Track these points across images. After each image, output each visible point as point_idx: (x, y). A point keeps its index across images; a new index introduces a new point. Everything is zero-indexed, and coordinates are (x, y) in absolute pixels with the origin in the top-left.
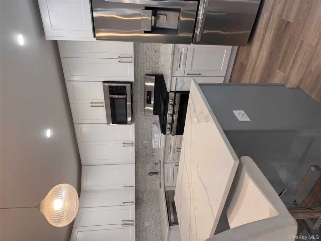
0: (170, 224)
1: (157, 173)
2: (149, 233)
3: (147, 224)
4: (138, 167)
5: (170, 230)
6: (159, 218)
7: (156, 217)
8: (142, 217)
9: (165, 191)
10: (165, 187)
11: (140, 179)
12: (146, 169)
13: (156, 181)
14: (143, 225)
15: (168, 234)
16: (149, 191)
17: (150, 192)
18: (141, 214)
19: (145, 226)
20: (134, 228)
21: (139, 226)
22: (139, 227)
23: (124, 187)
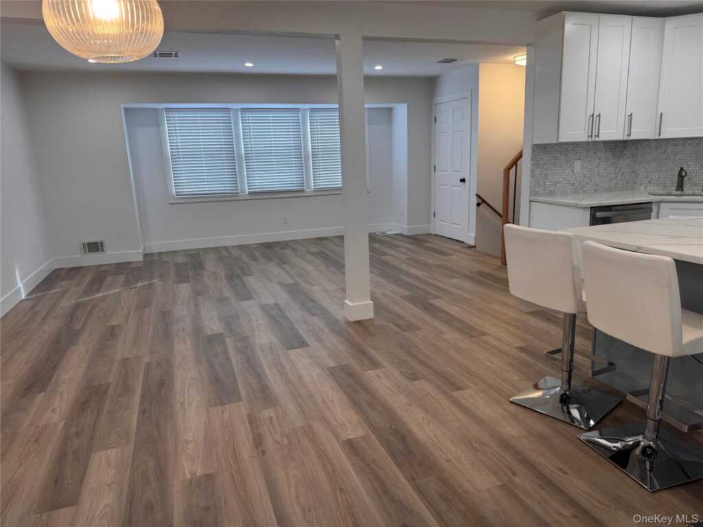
0: (594, 209)
1: (680, 186)
2: (562, 169)
3: (578, 165)
4: (698, 145)
5: (584, 208)
6: (584, 189)
7: (587, 183)
8: (589, 156)
9: (651, 203)
10: (659, 203)
11: (665, 151)
12: (690, 163)
13: (657, 185)
14: (577, 158)
15: (576, 204)
16: (635, 170)
18: (595, 153)
19: (574, 162)
20: (585, 139)
22: (574, 149)
23: (662, 114)
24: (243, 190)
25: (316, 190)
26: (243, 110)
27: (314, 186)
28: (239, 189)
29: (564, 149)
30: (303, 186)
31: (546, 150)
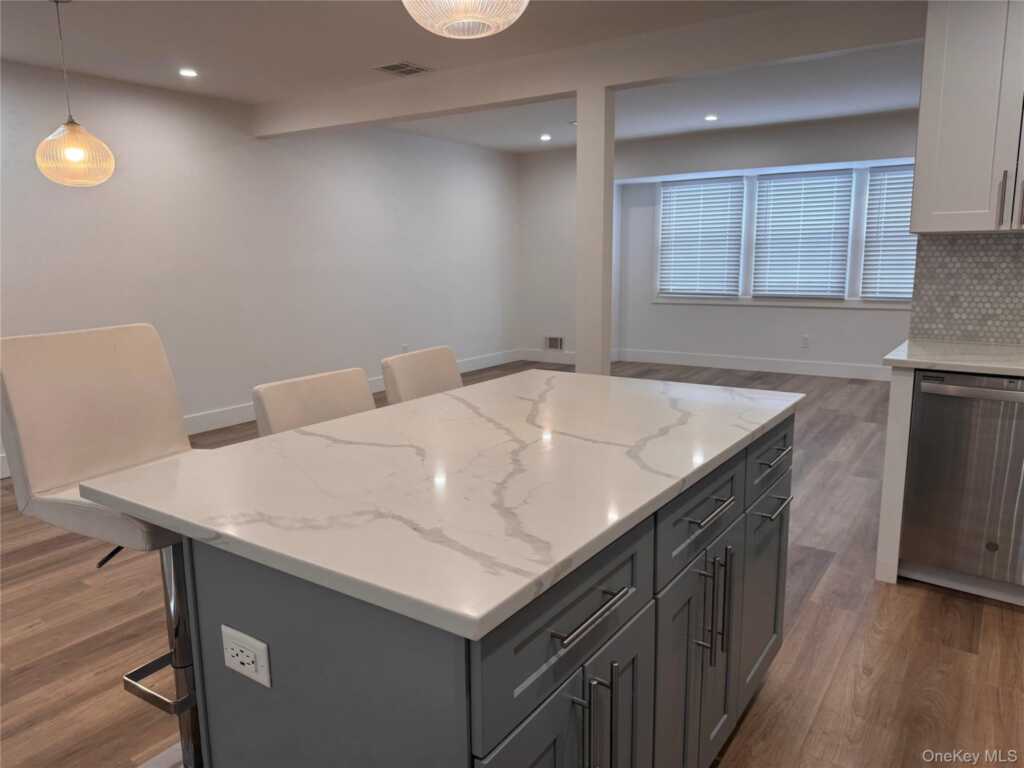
2: (1001, 288)
24: (746, 292)
25: (866, 301)
26: (762, 177)
27: (863, 293)
28: (740, 290)
29: (1010, 247)
30: (843, 292)
31: (956, 248)
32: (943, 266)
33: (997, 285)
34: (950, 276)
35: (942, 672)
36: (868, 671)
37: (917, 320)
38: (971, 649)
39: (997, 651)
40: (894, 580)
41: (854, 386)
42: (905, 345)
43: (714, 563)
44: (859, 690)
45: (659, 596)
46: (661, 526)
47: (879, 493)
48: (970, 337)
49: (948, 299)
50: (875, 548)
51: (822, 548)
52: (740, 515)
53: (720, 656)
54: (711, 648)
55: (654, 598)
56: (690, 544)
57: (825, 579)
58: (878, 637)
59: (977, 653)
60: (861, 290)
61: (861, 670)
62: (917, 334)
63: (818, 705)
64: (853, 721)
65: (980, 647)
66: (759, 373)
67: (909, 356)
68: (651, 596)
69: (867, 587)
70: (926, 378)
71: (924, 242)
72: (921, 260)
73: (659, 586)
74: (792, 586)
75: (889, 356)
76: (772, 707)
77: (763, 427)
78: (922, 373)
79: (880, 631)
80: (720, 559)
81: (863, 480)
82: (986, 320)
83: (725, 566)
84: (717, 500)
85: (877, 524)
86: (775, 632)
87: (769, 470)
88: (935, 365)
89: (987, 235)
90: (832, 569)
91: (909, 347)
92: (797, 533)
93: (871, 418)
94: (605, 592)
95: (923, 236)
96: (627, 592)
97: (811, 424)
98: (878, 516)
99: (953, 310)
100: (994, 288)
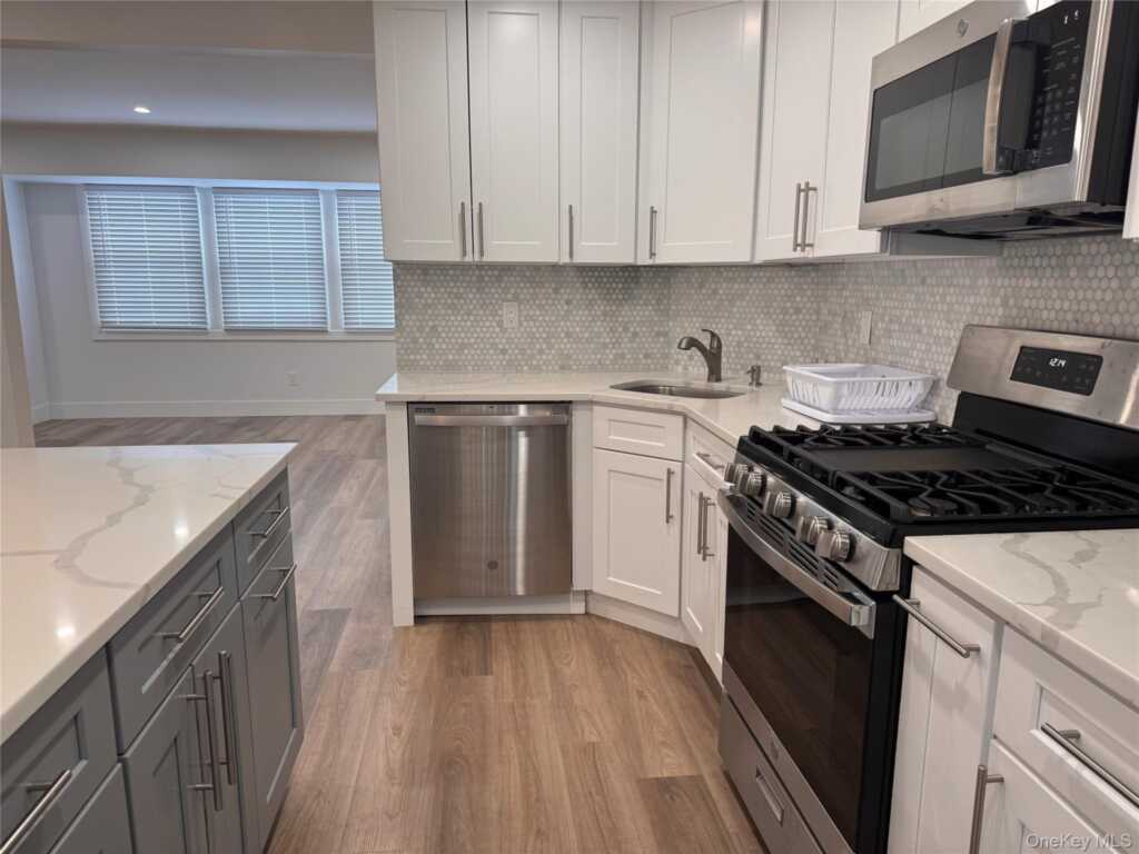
2: (472, 318)
6: (535, 362)
7: (541, 352)
8: (540, 296)
9: (570, 402)
17: (658, 334)
18: (556, 291)
21: (506, 279)
22: (499, 279)
24: (216, 326)
25: (349, 332)
26: (218, 190)
27: (346, 324)
28: (209, 321)
29: (474, 278)
30: (325, 323)
31: (428, 278)
32: (420, 296)
33: (468, 315)
34: (427, 306)
35: (465, 705)
36: (397, 730)
37: (402, 352)
38: (486, 671)
39: (507, 664)
40: (411, 622)
41: (349, 423)
42: (394, 378)
43: (204, 678)
44: (391, 755)
45: (127, 755)
46: (118, 659)
47: (387, 532)
48: (451, 367)
49: (427, 329)
50: (389, 593)
51: (337, 607)
52: (235, 604)
53: (229, 791)
54: (214, 789)
55: (119, 761)
56: (168, 666)
57: (342, 643)
58: (403, 689)
59: (492, 673)
60: (343, 321)
61: (391, 731)
62: (406, 367)
63: (351, 790)
64: (390, 793)
65: (494, 666)
66: (242, 418)
67: (400, 388)
68: (115, 757)
69: (387, 636)
70: (418, 411)
71: (398, 271)
72: (399, 290)
73: (126, 741)
74: (307, 661)
75: (381, 391)
76: (301, 814)
77: (250, 492)
78: (416, 406)
79: (405, 682)
80: (213, 671)
81: (369, 521)
82: (463, 350)
83: (221, 678)
84: (200, 596)
85: (389, 567)
86: (294, 725)
87: (264, 541)
88: (424, 396)
89: (454, 266)
90: (349, 628)
91: (399, 378)
92: (307, 597)
93: (371, 454)
94: (30, 790)
95: (397, 263)
96: (69, 777)
97: (309, 470)
98: (389, 557)
99: (434, 340)
100: (466, 317)
